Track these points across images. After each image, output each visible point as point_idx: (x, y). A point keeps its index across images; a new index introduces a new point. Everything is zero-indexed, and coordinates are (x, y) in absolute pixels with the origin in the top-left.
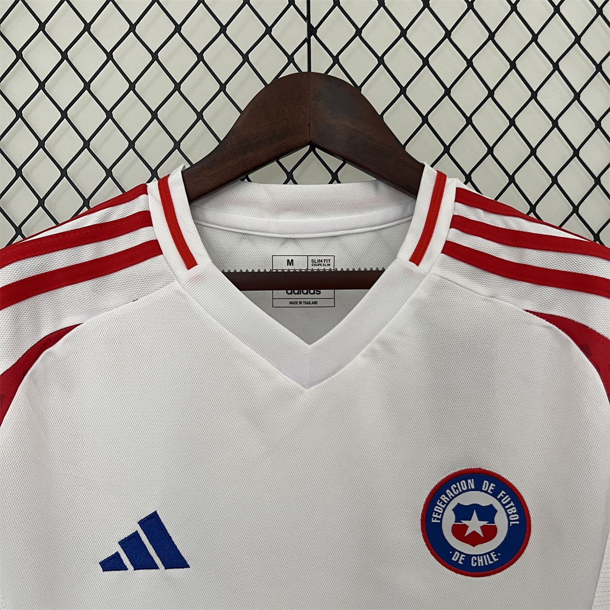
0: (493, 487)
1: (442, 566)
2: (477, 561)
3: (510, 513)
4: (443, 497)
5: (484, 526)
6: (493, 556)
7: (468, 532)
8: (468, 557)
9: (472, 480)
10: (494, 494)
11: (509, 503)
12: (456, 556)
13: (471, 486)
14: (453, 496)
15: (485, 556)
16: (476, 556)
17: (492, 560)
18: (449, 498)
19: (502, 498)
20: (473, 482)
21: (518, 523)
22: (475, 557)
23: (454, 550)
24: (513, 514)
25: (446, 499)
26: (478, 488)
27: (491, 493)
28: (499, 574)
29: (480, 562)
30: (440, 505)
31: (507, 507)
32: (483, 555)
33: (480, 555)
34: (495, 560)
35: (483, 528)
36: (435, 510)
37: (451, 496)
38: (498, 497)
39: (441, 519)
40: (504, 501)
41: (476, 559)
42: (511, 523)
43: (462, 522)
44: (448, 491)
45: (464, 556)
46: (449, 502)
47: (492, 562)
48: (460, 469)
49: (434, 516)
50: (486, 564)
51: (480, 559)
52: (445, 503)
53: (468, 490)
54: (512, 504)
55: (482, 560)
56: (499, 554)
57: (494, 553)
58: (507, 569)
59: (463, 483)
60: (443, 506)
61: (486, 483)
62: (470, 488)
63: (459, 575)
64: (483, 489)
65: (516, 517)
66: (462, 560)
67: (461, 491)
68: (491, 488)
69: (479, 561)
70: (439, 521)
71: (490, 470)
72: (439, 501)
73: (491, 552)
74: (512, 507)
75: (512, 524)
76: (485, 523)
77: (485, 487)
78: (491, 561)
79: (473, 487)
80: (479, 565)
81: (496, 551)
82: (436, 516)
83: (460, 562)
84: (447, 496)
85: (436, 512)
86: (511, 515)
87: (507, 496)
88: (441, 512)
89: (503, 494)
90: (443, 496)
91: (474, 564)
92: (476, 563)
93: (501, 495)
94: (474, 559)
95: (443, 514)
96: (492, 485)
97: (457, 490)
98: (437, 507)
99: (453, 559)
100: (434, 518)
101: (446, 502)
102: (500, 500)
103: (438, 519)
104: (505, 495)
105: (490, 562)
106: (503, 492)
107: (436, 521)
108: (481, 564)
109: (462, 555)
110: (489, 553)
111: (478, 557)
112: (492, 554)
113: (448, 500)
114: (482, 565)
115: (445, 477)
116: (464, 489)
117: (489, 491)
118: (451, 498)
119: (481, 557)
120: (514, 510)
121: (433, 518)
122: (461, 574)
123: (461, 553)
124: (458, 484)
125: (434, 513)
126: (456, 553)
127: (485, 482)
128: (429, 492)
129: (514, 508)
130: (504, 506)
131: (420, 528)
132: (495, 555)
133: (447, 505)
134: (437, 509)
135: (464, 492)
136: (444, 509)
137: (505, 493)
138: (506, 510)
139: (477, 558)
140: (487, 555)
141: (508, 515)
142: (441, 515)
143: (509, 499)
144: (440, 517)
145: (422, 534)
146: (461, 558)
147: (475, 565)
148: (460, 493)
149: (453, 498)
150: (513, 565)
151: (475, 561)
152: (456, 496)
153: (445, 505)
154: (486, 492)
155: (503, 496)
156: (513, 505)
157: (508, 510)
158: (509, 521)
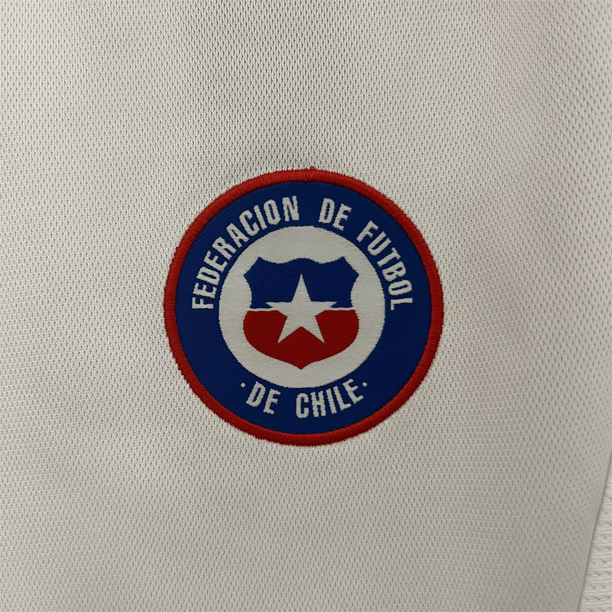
0: (345, 212)
1: (222, 422)
2: (309, 405)
3: (389, 278)
4: (220, 244)
5: (325, 312)
6: (350, 390)
7: (288, 330)
8: (288, 395)
9: (294, 198)
10: (350, 231)
11: (387, 251)
12: (257, 394)
13: (289, 214)
14: (246, 239)
15: (329, 392)
16: (308, 391)
17: (347, 399)
18: (234, 244)
19: (368, 240)
20: (295, 202)
21: (409, 300)
22: (304, 395)
23: (252, 379)
24: (399, 279)
25: (226, 249)
26: (309, 217)
27: (341, 228)
28: (366, 435)
29: (319, 407)
30: (213, 263)
31: (381, 263)
32: (324, 388)
33: (317, 390)
34: (355, 399)
35: (322, 319)
36: (200, 276)
37: (241, 241)
38: (360, 238)
39: (216, 301)
40: (374, 248)
41: (307, 400)
42: (393, 302)
43: (271, 307)
44: (231, 228)
45: (279, 393)
46: (235, 257)
47: (349, 405)
48: (264, 171)
49: (196, 291)
50: (334, 410)
51: (318, 399)
52: (226, 259)
53: (282, 224)
54: (395, 254)
55: (321, 402)
56: (365, 384)
57: (351, 381)
58: (386, 422)
59: (270, 206)
60: (221, 268)
61: (328, 206)
62: (287, 219)
63: (265, 443)
64: (322, 220)
65: (406, 286)
66: (272, 403)
67: (264, 226)
68: (340, 215)
69: (315, 403)
70: (210, 306)
71: (340, 171)
72: (209, 253)
73: (345, 379)
74: (394, 262)
75: (396, 305)
76: (327, 306)
77: (327, 214)
78: (345, 403)
79: (296, 216)
80: (316, 414)
81: (356, 376)
82: (203, 293)
83: (267, 410)
84: (229, 240)
85: (202, 283)
86: (393, 282)
87: (383, 235)
88: (215, 282)
89: (372, 230)
90: (220, 240)
91: (303, 412)
92: (307, 410)
93: (366, 232)
94: (303, 399)
95: (219, 287)
96: (344, 208)
97: (255, 225)
98: (203, 269)
99: (250, 402)
100: (198, 298)
101: (228, 256)
102: (363, 246)
103: (207, 300)
104: (376, 233)
105: (343, 406)
106: (371, 225)
107: (202, 306)
108: (320, 411)
109: (273, 392)
110: (339, 383)
111: (313, 394)
112: (346, 385)
113: (233, 250)
114: (324, 413)
115: (224, 191)
116: (271, 221)
117: (336, 225)
118: (239, 245)
119: (321, 394)
120: (399, 269)
121: (194, 299)
122: (270, 440)
123: (269, 386)
124: (257, 208)
125: (197, 285)
126: (258, 385)
127: (326, 201)
128: (183, 233)
129: (400, 264)
130: (373, 260)
131: (163, 325)
132: (356, 387)
133: (231, 263)
134: (204, 274)
135: (271, 228)
136: (223, 275)
137: (376, 227)
138: (379, 270)
139: (310, 397)
140: (336, 389)
141: (385, 284)
142: (215, 289)
143: (388, 241)
144: (212, 295)
145: (167, 340)
146: (270, 400)
147: (305, 415)
148: (262, 233)
149: (245, 245)
150: (401, 410)
151: (304, 405)
152: (253, 239)
153: (225, 264)
154: (329, 227)
155: (371, 235)
156: (398, 257)
157: (385, 272)
158: (388, 298)
